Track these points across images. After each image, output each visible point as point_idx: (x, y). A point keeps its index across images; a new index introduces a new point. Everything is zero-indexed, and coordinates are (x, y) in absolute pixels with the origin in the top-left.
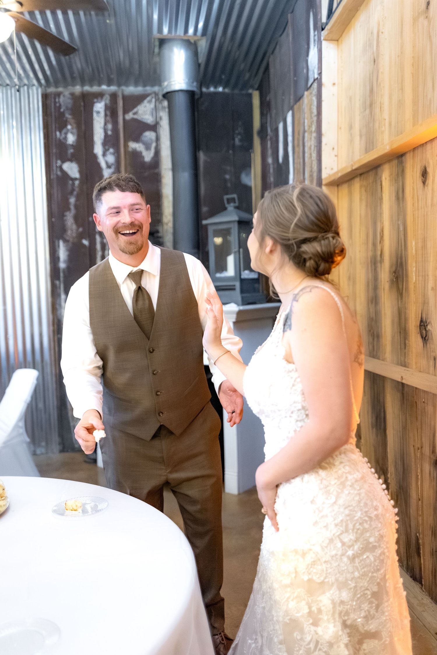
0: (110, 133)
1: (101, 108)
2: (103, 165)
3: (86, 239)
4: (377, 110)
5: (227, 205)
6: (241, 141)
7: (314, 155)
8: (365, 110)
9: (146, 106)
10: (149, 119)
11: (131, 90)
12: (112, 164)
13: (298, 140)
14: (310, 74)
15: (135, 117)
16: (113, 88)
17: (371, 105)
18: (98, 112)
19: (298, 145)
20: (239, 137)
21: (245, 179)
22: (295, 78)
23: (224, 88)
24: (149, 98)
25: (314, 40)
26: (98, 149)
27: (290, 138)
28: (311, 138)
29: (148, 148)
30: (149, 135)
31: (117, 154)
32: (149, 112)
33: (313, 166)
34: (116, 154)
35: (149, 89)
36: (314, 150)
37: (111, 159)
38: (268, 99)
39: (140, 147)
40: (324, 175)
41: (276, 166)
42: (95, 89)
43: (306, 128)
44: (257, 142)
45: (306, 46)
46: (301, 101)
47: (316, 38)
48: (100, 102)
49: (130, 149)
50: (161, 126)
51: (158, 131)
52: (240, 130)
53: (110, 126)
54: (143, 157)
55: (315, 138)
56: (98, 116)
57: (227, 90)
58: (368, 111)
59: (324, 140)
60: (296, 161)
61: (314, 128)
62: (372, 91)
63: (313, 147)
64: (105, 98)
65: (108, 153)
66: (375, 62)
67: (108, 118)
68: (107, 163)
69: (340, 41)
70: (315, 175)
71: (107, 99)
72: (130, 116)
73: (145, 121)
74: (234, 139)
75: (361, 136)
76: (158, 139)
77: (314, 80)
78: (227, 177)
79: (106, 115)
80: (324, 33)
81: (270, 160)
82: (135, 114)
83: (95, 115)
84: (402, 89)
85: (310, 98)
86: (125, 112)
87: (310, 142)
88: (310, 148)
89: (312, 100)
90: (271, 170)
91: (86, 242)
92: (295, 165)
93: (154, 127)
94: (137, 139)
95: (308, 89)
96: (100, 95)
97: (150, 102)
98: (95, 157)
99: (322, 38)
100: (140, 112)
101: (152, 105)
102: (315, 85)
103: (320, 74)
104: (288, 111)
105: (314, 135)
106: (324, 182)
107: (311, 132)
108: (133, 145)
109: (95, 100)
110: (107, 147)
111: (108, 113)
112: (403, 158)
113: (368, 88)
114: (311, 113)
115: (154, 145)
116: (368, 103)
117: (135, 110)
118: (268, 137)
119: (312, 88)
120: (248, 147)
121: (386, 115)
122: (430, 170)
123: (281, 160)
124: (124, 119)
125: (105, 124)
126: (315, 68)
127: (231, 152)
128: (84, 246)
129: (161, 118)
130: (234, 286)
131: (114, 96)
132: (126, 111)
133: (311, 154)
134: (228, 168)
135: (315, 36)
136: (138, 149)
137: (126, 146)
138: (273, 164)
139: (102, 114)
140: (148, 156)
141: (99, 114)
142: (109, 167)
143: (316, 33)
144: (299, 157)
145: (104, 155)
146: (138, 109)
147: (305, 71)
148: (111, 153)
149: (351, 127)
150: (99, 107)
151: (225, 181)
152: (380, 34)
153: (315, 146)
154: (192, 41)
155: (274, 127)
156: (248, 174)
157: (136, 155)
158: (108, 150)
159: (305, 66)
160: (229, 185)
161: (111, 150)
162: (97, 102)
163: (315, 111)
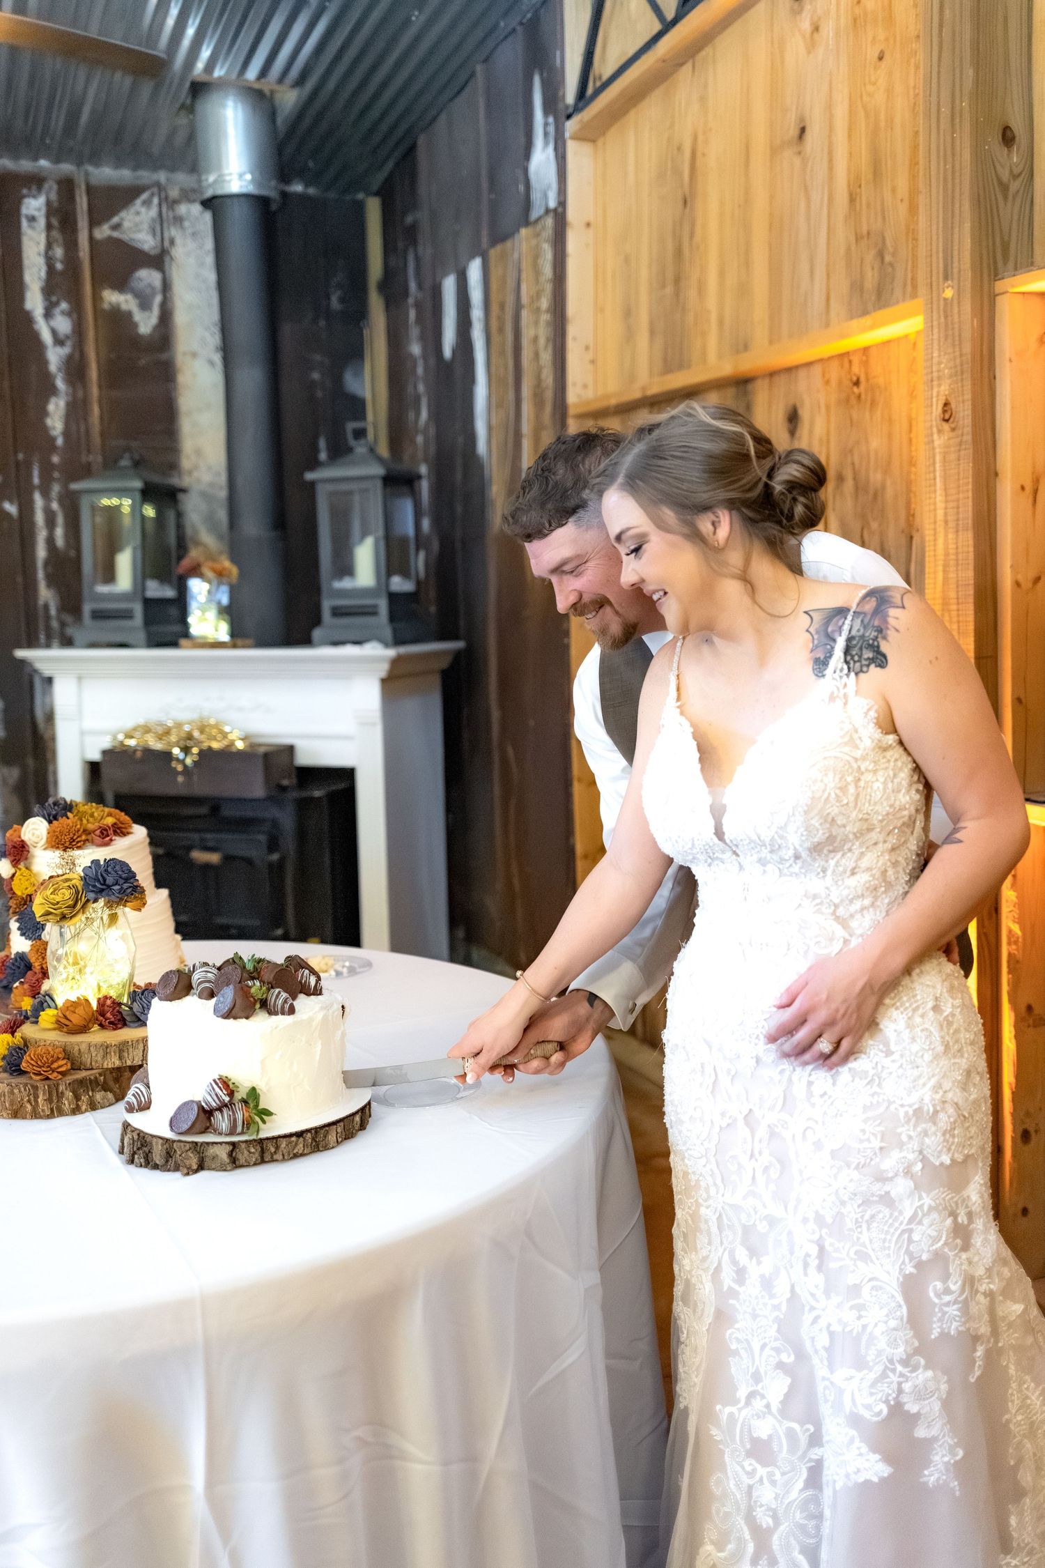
0: (59, 266)
1: (39, 210)
2: (46, 337)
3: (11, 502)
4: (692, 293)
5: (352, 442)
6: (342, 300)
7: (546, 357)
8: (663, 286)
9: (138, 213)
10: (146, 241)
11: (106, 174)
12: (67, 337)
13: (501, 320)
14: (536, 196)
15: (115, 234)
16: (67, 168)
17: (677, 280)
18: (32, 219)
19: (501, 330)
20: (339, 293)
21: (352, 383)
22: (493, 196)
23: (306, 186)
24: (144, 196)
25: (546, 134)
26: (34, 301)
27: (477, 314)
28: (536, 323)
29: (145, 305)
30: (148, 277)
31: (77, 312)
32: (145, 226)
33: (543, 376)
34: (75, 316)
35: (145, 176)
36: (546, 347)
37: (63, 324)
38: (409, 219)
39: (126, 301)
40: (572, 397)
41: (432, 361)
42: (25, 165)
43: (525, 299)
44: (376, 305)
45: (522, 140)
46: (509, 244)
47: (551, 129)
48: (34, 197)
49: (106, 306)
50: (172, 258)
51: (167, 267)
52: (340, 277)
53: (59, 252)
54: (135, 325)
55: (548, 323)
56: (33, 228)
57: (312, 191)
58: (669, 290)
59: (572, 331)
60: (493, 361)
61: (545, 303)
62: (679, 253)
63: (542, 341)
64: (46, 186)
65: (57, 311)
66: (685, 202)
67: (56, 234)
68: (54, 332)
69: (600, 143)
70: (549, 395)
71: (51, 190)
72: (103, 232)
73: (139, 245)
74: (328, 297)
75: (652, 333)
76: (166, 287)
77: (547, 211)
78: (316, 376)
79: (49, 227)
80: (571, 126)
81: (416, 349)
82: (116, 227)
83: (24, 223)
84: (747, 264)
85: (534, 242)
86: (94, 223)
87: (535, 329)
88: (535, 339)
89: (538, 246)
90: (420, 370)
91: (11, 508)
92: (493, 369)
93: (158, 261)
94: (121, 284)
95: (527, 223)
96: (36, 181)
97: (147, 203)
98: (28, 318)
99: (567, 135)
100: (126, 224)
101: (153, 212)
102: (549, 221)
103: (562, 203)
104: (472, 257)
105: (545, 317)
106: (572, 411)
107: (538, 310)
108: (112, 297)
109: (25, 191)
110: (54, 299)
111: (55, 222)
112: (750, 386)
113: (670, 247)
114: (537, 272)
115: (158, 299)
116: (670, 275)
117: (115, 220)
118: (411, 301)
119: (539, 227)
120: (357, 315)
121: (712, 303)
122: (805, 414)
123: (447, 352)
124: (91, 238)
125: (49, 246)
126: (549, 187)
127: (322, 323)
128: (8, 515)
129: (172, 242)
130: (375, 606)
131: (67, 186)
132: (95, 221)
133: (537, 355)
134: (318, 357)
135: (546, 124)
136: (124, 307)
137: (97, 298)
138: (425, 356)
139: (42, 222)
140: (146, 323)
141: (35, 224)
142: (59, 341)
143: (551, 120)
144: (502, 353)
145: (48, 315)
146: (122, 219)
147: (521, 188)
148: (63, 313)
149: (628, 313)
150: (34, 205)
151: (312, 384)
152: (699, 154)
153: (548, 340)
154: (267, 92)
155: (428, 284)
156: (359, 373)
157: (119, 319)
158: (57, 304)
159: (521, 178)
160: (319, 394)
161: (64, 306)
162: (28, 196)
163: (548, 271)
